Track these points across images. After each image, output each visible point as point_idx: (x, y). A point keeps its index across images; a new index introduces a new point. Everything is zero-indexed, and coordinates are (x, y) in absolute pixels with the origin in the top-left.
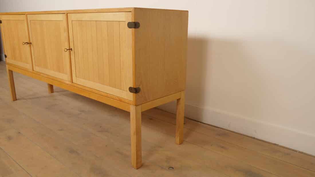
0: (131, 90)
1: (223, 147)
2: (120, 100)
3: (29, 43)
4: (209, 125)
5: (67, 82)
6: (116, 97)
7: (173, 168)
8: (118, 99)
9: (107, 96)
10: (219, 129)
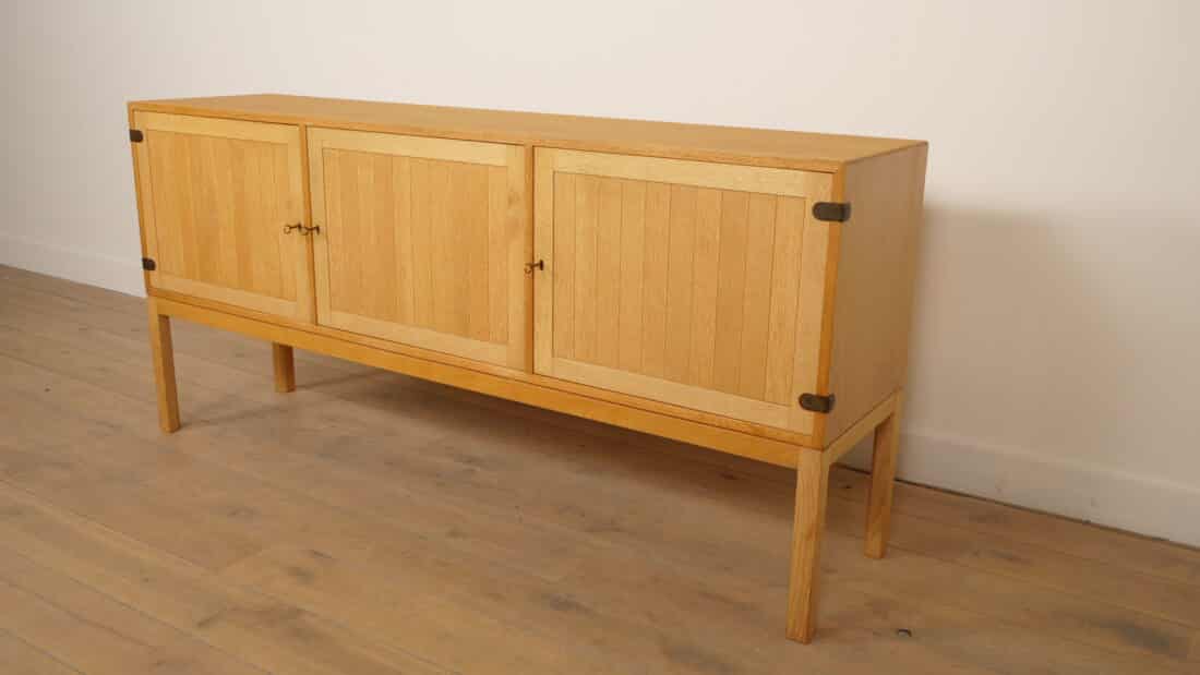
0: (807, 402)
1: (1011, 559)
2: (758, 433)
3: (311, 230)
4: (929, 487)
5: (508, 372)
6: (738, 424)
7: (908, 632)
8: (750, 430)
9: (701, 421)
10: (970, 500)
